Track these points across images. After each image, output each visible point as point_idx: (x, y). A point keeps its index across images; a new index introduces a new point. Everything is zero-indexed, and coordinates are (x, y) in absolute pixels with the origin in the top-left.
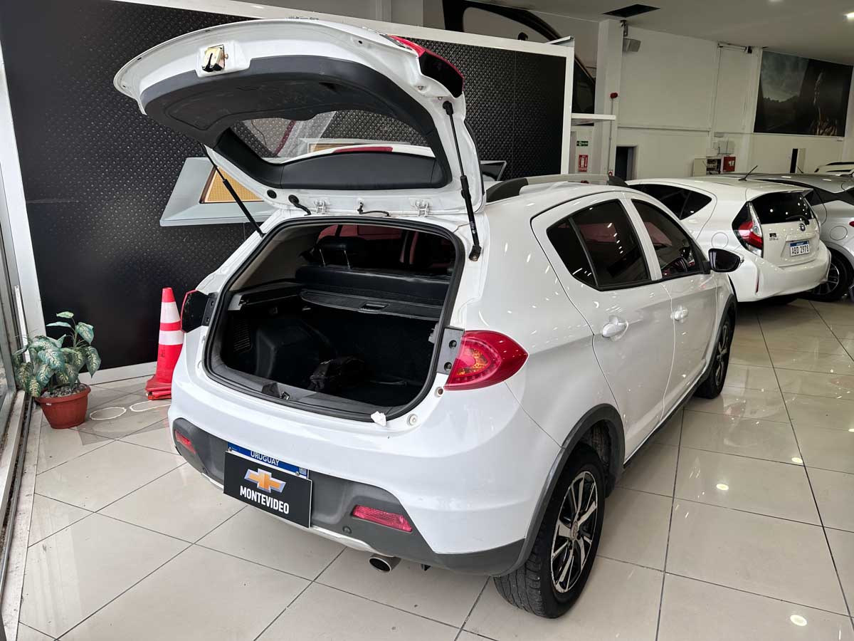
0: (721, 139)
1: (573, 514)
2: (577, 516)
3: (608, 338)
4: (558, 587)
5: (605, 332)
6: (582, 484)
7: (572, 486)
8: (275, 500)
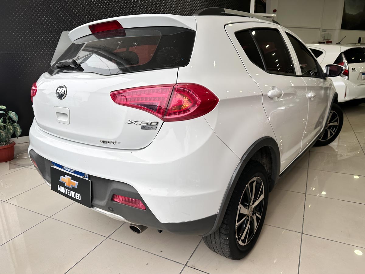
0: (325, 32)
1: (249, 201)
2: (252, 202)
3: (271, 98)
4: (241, 243)
5: (270, 94)
6: (254, 184)
7: (248, 185)
8: (74, 193)
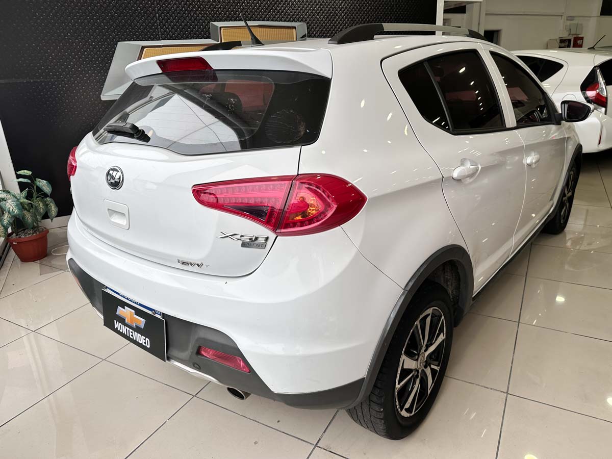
0: (572, 22)
1: (419, 347)
2: (424, 348)
3: (458, 180)
4: (404, 413)
5: (455, 175)
6: (429, 319)
7: (417, 323)
8: (139, 335)
